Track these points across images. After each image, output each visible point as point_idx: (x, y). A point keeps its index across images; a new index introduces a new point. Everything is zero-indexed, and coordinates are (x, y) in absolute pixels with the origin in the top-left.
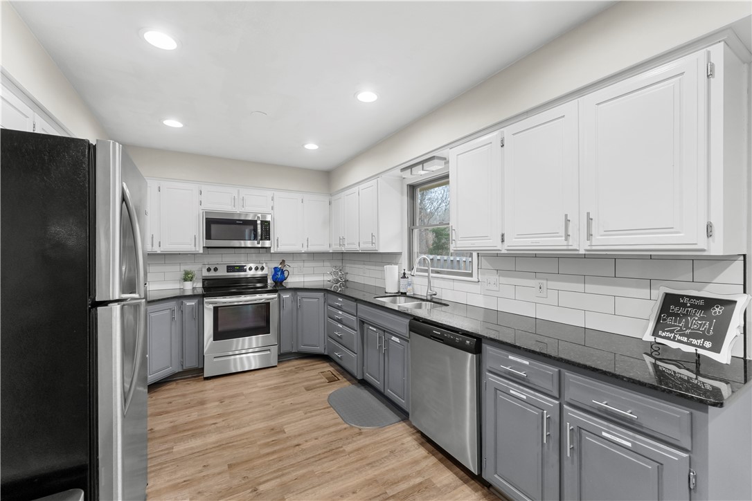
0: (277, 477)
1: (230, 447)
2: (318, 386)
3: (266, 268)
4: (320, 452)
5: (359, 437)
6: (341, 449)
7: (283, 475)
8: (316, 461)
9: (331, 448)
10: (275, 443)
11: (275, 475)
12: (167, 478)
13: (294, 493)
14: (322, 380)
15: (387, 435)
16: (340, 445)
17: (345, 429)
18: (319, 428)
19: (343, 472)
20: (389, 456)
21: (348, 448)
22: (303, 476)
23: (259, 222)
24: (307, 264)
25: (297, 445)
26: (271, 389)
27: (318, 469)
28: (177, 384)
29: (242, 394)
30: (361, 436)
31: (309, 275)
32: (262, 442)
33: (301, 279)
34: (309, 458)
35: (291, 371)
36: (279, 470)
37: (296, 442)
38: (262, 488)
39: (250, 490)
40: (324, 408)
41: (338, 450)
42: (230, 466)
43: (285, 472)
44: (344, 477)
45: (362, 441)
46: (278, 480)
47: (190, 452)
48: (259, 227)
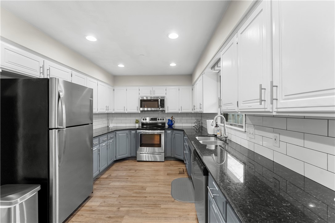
0: (129, 207)
1: (125, 189)
2: (173, 174)
3: (165, 120)
4: (151, 203)
5: (171, 203)
6: (160, 205)
7: (131, 207)
8: (146, 206)
9: (156, 203)
10: (140, 193)
11: (129, 206)
12: (101, 193)
13: (129, 216)
14: (177, 172)
15: (185, 207)
16: (161, 204)
17: (169, 197)
18: (159, 193)
19: (152, 216)
20: (177, 218)
21: (162, 206)
22: (137, 211)
23: (159, 100)
24: (183, 118)
25: (145, 197)
26: (155, 171)
27: (144, 210)
28: (129, 161)
29: (144, 170)
30: (173, 203)
31: (185, 123)
32: (135, 191)
33: (181, 125)
34: (145, 204)
35: (167, 165)
36: (132, 204)
37: (146, 195)
38: (121, 209)
39: (117, 208)
40: (168, 185)
41: (158, 205)
42: (120, 196)
43: (133, 206)
44: (151, 218)
45: (171, 205)
46: (128, 208)
47: (113, 186)
48: (159, 102)
